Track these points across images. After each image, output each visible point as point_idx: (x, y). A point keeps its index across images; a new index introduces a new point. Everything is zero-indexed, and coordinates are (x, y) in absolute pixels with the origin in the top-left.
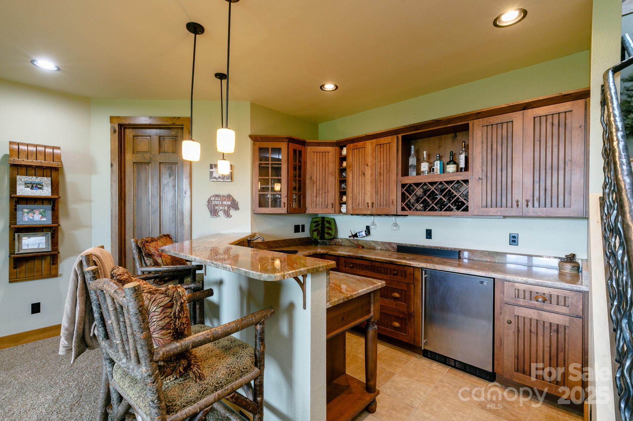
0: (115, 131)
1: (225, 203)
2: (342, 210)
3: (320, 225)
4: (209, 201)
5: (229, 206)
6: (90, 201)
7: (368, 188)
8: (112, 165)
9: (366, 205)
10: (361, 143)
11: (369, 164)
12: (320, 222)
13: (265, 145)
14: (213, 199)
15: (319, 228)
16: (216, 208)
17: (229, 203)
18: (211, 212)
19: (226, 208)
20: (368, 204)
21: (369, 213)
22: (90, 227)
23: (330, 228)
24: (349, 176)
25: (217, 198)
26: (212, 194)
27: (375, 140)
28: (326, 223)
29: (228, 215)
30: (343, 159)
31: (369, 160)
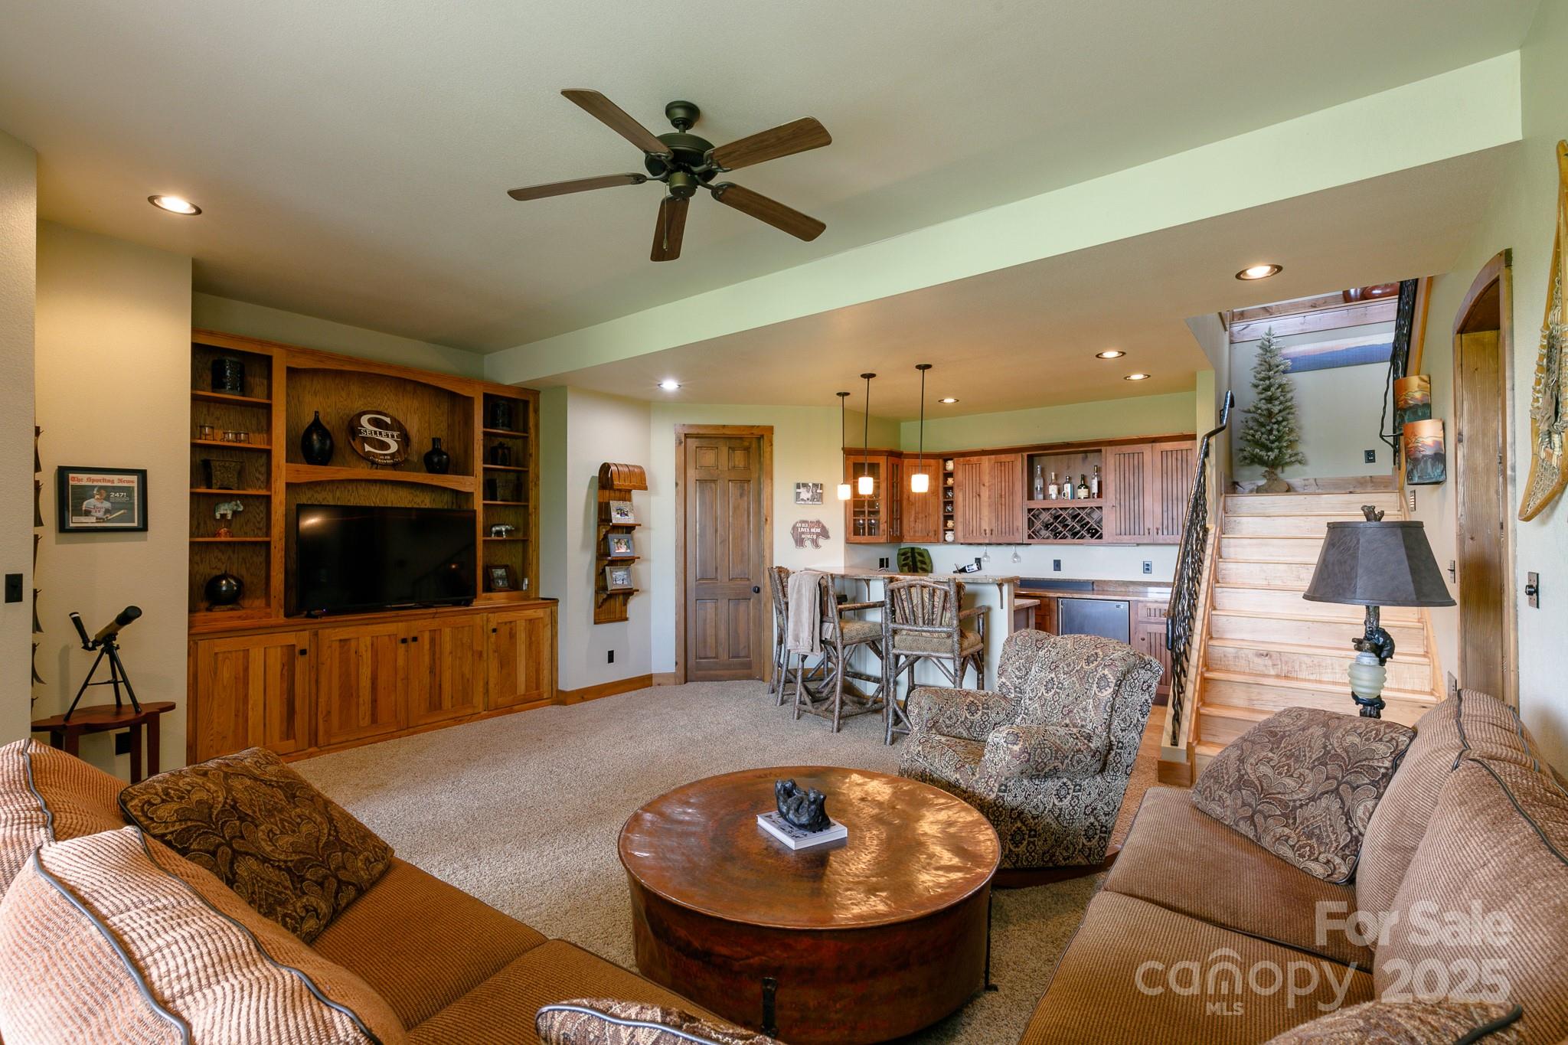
0: (680, 443)
1: (813, 530)
2: (947, 539)
3: (910, 559)
4: (794, 528)
5: (818, 535)
6: (650, 529)
7: (985, 512)
8: (677, 484)
9: (983, 531)
10: (975, 458)
11: (987, 484)
12: (909, 554)
13: (861, 459)
14: (799, 525)
15: (909, 561)
16: (803, 536)
17: (818, 530)
18: (796, 542)
19: (815, 537)
20: (985, 530)
21: (987, 542)
22: (648, 560)
23: (923, 562)
24: (959, 497)
25: (803, 525)
26: (798, 519)
27: (993, 457)
28: (917, 555)
29: (816, 544)
30: (950, 475)
31: (986, 479)
